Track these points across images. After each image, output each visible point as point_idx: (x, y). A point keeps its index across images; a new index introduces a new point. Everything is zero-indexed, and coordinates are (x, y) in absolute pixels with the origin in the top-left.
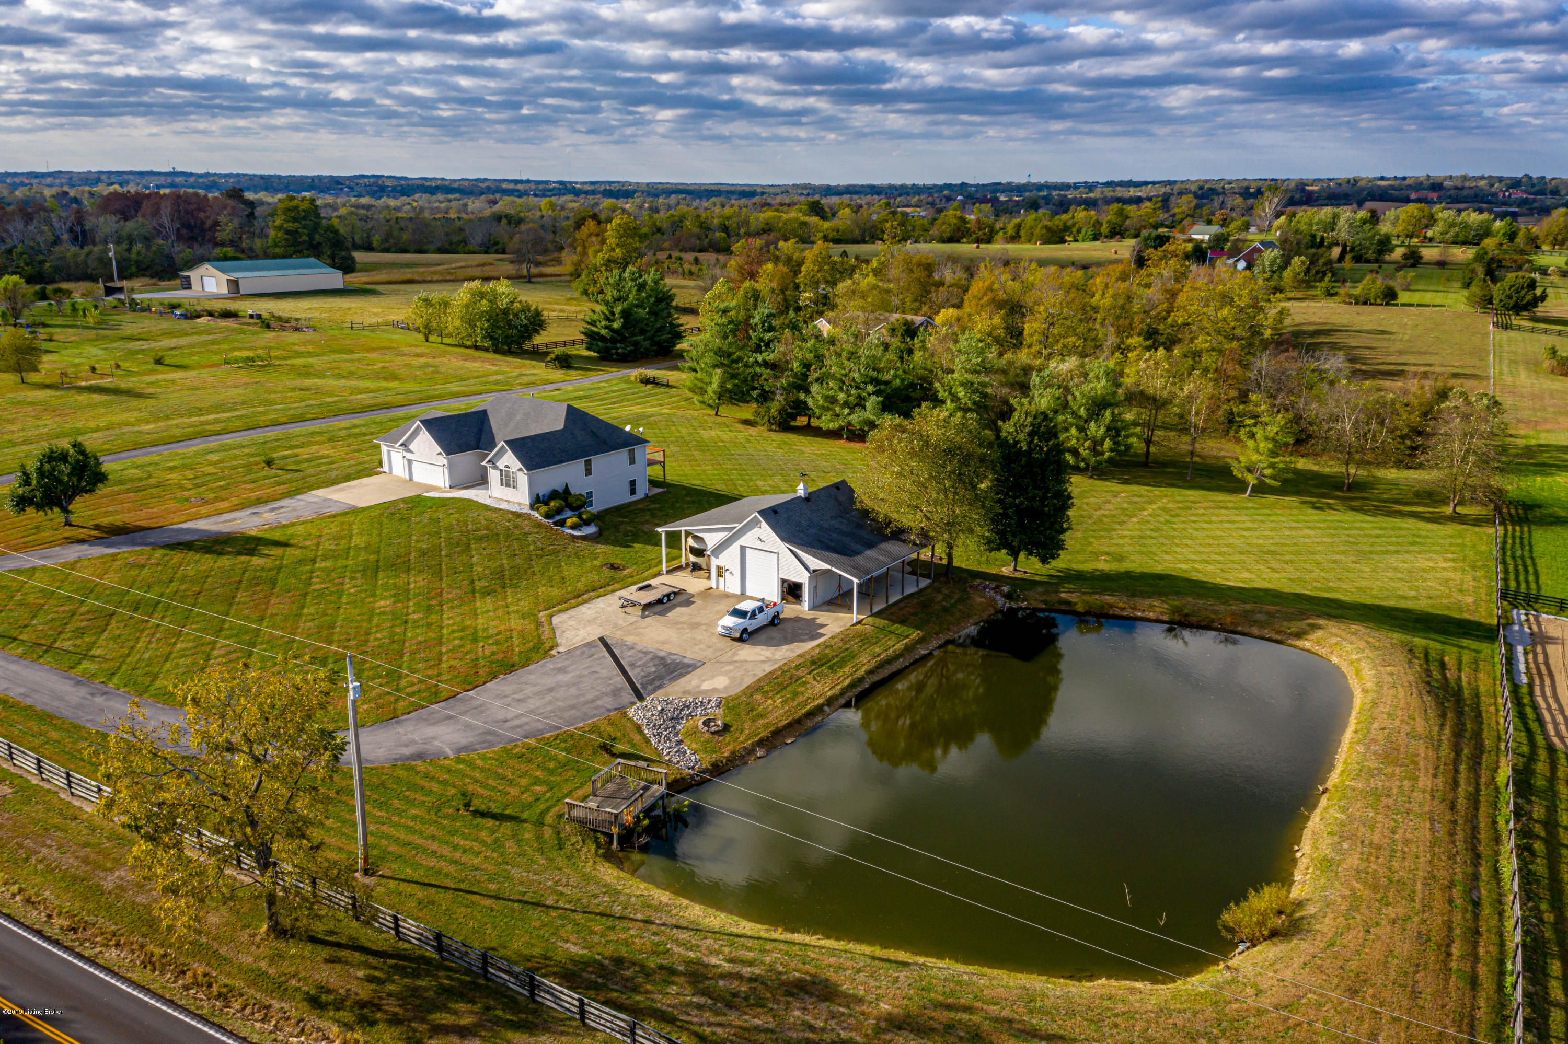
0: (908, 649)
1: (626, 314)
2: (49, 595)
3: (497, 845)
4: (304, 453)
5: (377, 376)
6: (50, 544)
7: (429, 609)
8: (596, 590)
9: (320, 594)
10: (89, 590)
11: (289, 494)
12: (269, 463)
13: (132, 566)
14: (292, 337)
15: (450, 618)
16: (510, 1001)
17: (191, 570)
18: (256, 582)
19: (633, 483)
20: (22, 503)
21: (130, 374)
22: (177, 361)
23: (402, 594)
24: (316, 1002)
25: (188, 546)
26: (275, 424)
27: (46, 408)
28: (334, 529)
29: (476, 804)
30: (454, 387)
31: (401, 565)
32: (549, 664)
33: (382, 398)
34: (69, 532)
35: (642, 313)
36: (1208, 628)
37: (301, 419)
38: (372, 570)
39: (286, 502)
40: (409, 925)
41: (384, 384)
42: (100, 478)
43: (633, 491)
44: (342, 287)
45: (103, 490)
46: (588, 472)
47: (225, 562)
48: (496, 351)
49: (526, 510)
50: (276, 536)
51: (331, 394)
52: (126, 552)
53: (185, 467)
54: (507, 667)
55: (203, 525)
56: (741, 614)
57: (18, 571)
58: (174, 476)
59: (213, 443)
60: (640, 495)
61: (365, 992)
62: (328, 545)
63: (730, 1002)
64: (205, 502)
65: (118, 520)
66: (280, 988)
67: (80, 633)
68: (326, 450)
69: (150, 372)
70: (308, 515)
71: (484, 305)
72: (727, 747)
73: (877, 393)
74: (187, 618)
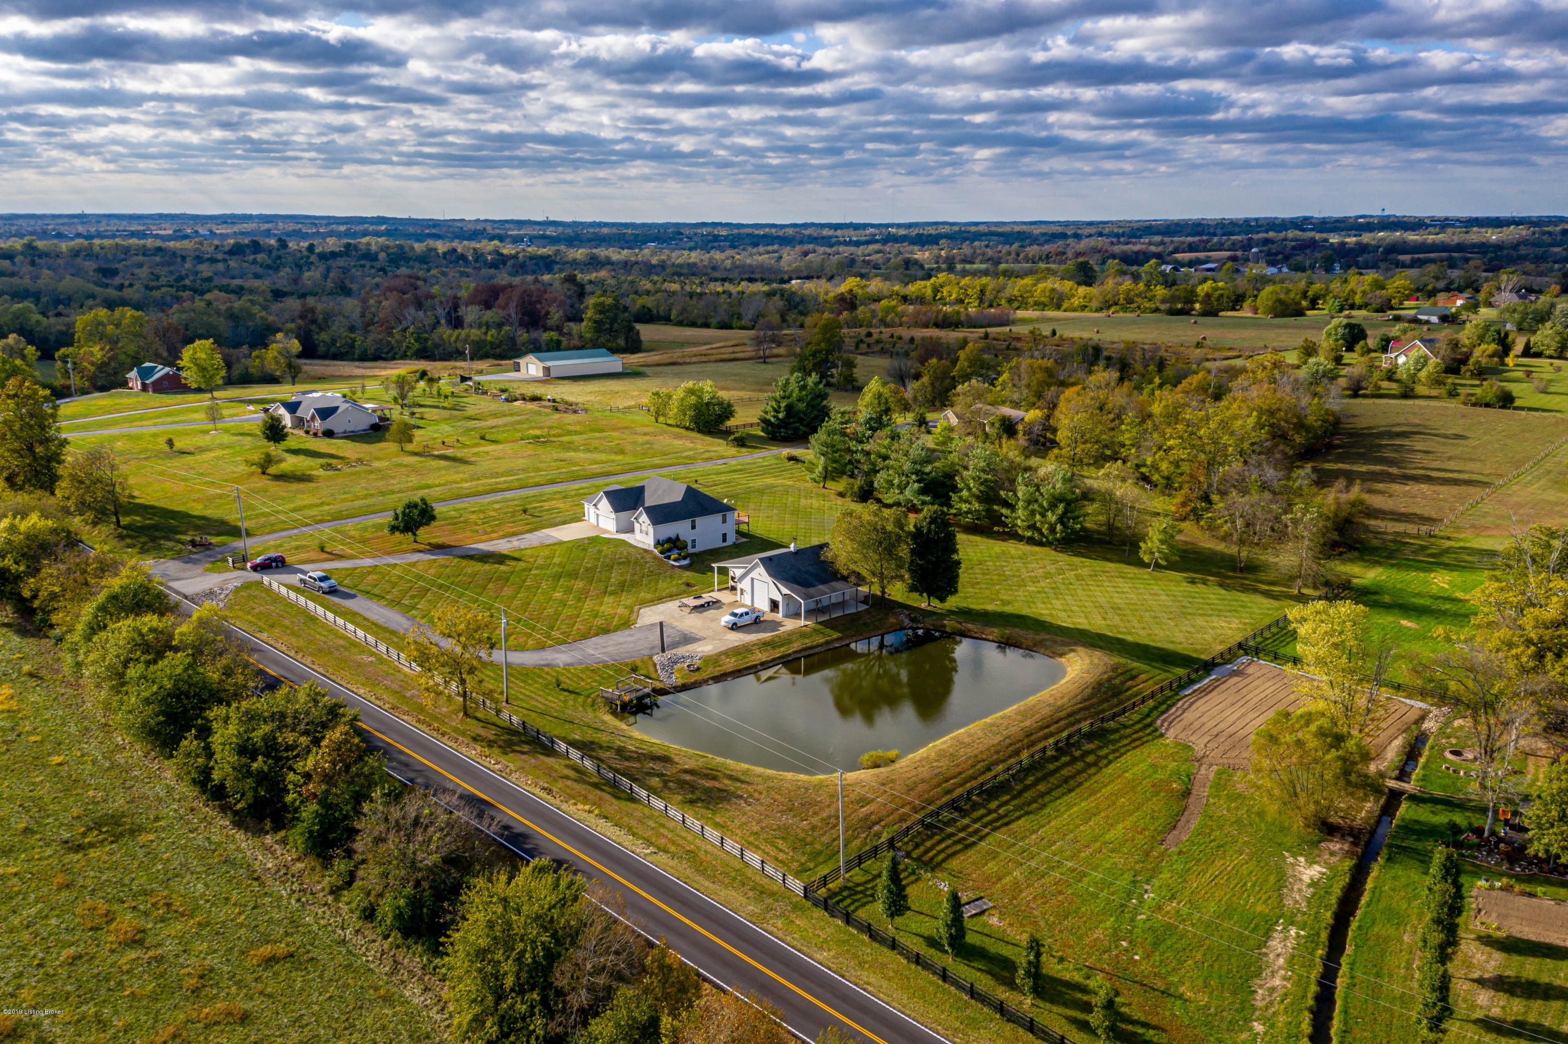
0: (827, 643)
1: (789, 408)
2: (401, 578)
3: (565, 702)
4: (546, 505)
5: (612, 451)
6: (405, 552)
7: (579, 600)
8: (672, 597)
9: (529, 587)
10: (420, 578)
11: (530, 531)
12: (525, 511)
13: (442, 566)
14: (570, 418)
15: (588, 605)
16: (544, 746)
17: (469, 570)
18: (499, 579)
19: (724, 535)
20: (394, 529)
21: (465, 446)
22: (493, 437)
23: (568, 591)
24: (474, 739)
25: (471, 557)
26: (538, 485)
27: (413, 470)
28: (547, 553)
29: (563, 686)
30: (657, 461)
31: (574, 575)
32: (627, 632)
33: (607, 468)
34: (416, 546)
35: (802, 406)
36: (1020, 647)
37: (553, 482)
38: (558, 577)
39: (527, 536)
40: (514, 718)
41: (613, 457)
42: (433, 518)
43: (724, 540)
44: (620, 370)
45: (433, 524)
46: (693, 527)
47: (487, 567)
48: (699, 431)
49: (652, 548)
50: (516, 555)
51: (577, 464)
52: (441, 559)
53: (480, 511)
54: (606, 631)
55: (481, 546)
56: (735, 615)
57: (388, 565)
58: (474, 517)
59: (499, 497)
60: (729, 542)
61: (492, 738)
62: (540, 561)
63: (628, 759)
64: (486, 533)
65: (439, 541)
66: (463, 734)
67: (413, 597)
68: (560, 504)
69: (477, 445)
70: (536, 543)
71: (693, 399)
72: (697, 677)
73: (918, 481)
74: (461, 595)
